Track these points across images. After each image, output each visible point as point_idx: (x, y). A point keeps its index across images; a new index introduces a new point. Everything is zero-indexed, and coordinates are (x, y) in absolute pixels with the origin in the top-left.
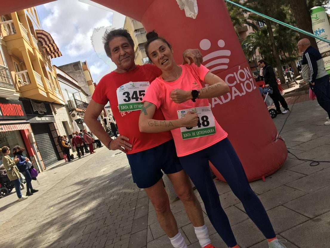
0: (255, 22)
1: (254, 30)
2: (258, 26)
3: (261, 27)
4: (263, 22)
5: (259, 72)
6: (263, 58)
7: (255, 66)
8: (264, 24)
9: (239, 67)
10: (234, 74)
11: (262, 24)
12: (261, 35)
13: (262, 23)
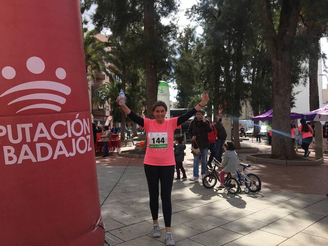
0: (113, 74)
1: (110, 81)
2: (114, 79)
3: (117, 81)
4: (120, 77)
5: (105, 122)
6: (111, 110)
7: (102, 115)
8: (120, 80)
9: (78, 115)
10: (66, 122)
11: (118, 79)
12: (115, 88)
13: (118, 77)
